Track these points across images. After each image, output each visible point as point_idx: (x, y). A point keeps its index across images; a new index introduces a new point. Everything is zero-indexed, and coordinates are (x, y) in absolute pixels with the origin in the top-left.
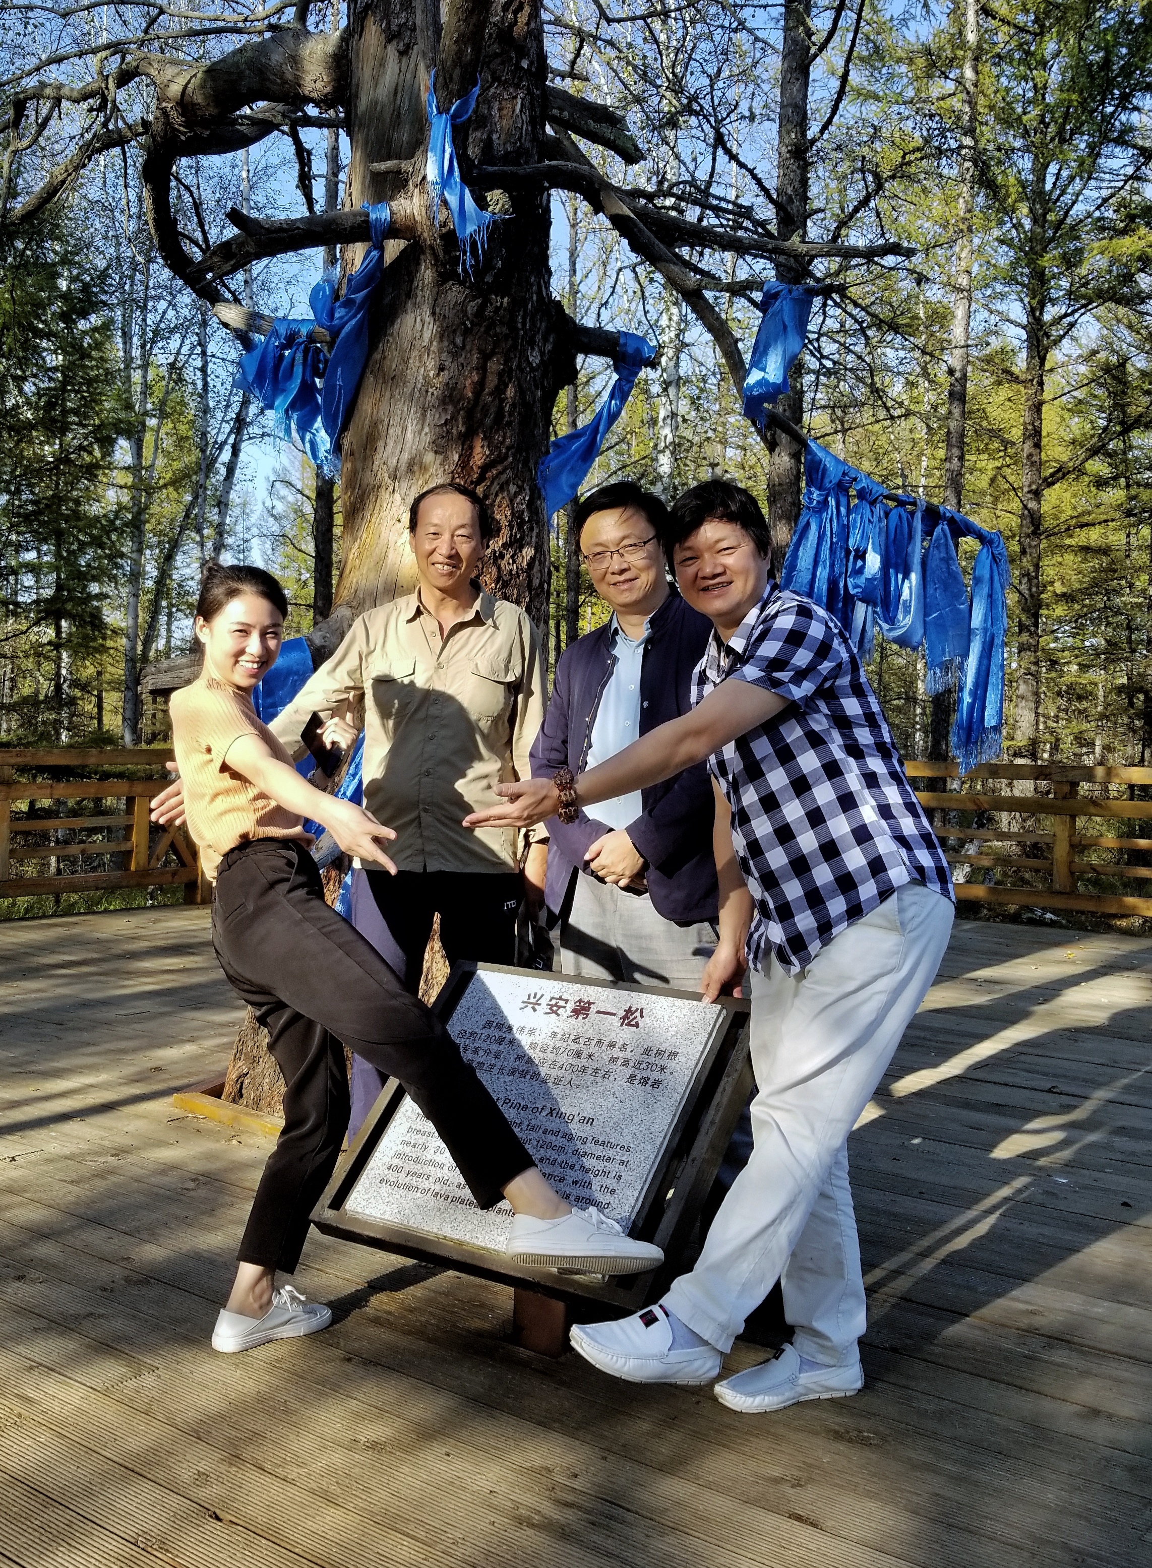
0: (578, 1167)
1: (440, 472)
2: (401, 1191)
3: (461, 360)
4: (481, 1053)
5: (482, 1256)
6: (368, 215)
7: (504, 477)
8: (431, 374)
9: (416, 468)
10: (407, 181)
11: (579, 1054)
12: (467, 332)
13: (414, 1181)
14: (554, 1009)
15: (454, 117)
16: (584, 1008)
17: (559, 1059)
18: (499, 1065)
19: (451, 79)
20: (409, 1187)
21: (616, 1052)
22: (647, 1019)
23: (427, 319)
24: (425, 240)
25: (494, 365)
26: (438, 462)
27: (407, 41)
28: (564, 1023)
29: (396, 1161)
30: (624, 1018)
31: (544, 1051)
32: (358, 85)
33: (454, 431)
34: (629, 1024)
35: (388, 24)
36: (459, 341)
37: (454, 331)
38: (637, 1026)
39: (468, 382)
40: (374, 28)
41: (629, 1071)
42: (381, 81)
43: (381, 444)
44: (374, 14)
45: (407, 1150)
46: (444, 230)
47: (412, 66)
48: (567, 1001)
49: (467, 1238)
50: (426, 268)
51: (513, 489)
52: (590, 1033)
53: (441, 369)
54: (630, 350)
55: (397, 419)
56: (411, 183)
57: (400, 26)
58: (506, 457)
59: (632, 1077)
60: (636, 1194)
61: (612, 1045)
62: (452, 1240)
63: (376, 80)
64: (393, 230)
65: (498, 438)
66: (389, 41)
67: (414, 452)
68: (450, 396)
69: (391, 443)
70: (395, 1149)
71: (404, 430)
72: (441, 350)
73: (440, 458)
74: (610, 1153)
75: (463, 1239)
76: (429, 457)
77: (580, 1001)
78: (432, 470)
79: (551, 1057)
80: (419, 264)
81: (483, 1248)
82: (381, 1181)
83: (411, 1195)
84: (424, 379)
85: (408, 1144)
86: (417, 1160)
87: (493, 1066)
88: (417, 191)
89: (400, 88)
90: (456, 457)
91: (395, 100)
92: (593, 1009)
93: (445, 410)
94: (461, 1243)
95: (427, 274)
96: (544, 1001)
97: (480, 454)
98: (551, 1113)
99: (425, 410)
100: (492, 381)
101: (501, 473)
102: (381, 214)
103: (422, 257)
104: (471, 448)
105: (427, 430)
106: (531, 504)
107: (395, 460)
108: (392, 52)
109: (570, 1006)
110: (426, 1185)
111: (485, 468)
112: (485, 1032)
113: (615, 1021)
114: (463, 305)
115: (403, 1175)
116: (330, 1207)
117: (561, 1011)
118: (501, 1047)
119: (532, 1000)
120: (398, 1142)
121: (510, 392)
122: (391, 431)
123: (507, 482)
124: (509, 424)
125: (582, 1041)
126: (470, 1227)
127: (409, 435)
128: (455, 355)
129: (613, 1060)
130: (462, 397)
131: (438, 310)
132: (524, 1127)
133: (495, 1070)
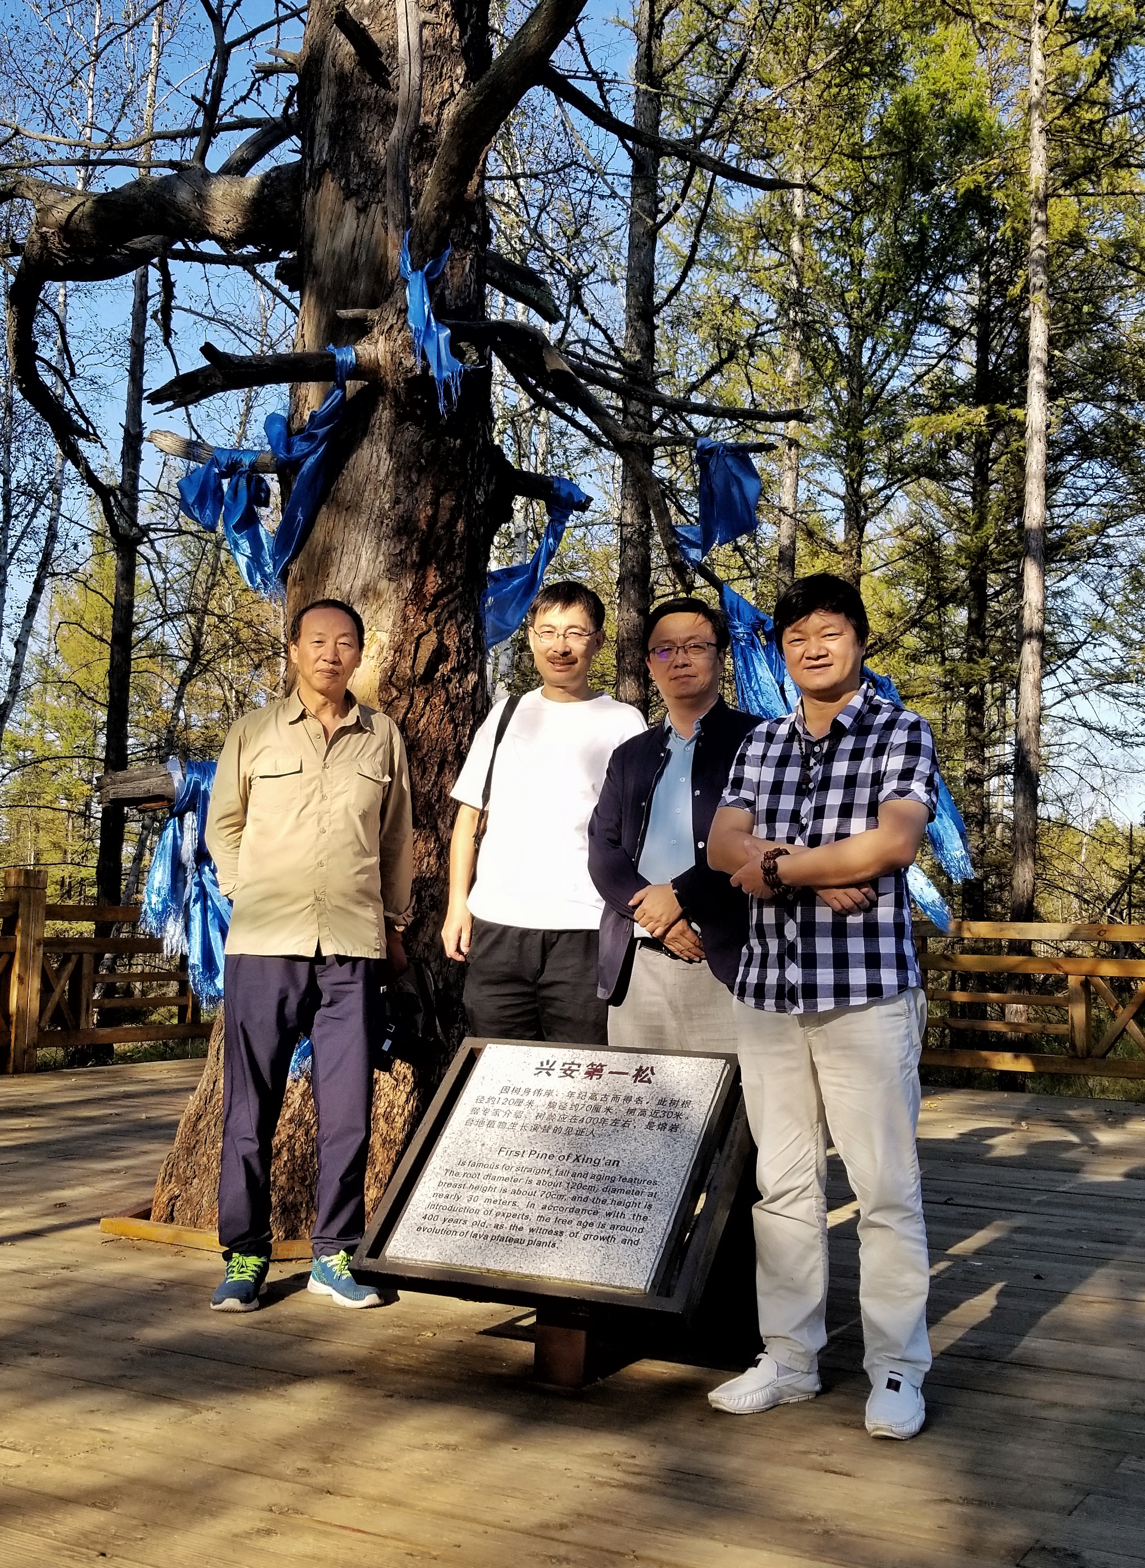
0: (609, 1201)
1: (394, 598)
2: (440, 1235)
3: (416, 494)
4: (501, 1114)
5: (527, 1283)
6: (334, 356)
7: (453, 606)
8: (387, 506)
9: (370, 594)
10: (372, 328)
11: (597, 1109)
12: (421, 471)
13: (452, 1226)
14: (568, 1072)
15: (427, 275)
16: (596, 1070)
17: (578, 1114)
18: (521, 1123)
19: (427, 240)
20: (447, 1232)
21: (632, 1105)
22: (657, 1076)
23: (384, 456)
24: (387, 383)
25: (447, 501)
26: (391, 589)
27: (365, 198)
28: (580, 1083)
29: (430, 1211)
30: (636, 1076)
31: (564, 1109)
32: (313, 236)
33: (408, 560)
34: (641, 1081)
35: (348, 182)
36: (414, 477)
37: (410, 469)
38: (649, 1081)
39: (424, 513)
40: (332, 184)
41: (647, 1120)
42: (339, 234)
43: (333, 570)
44: (333, 172)
45: (441, 1201)
46: (410, 375)
47: (370, 222)
48: (579, 1065)
49: (511, 1269)
50: (385, 408)
51: (460, 617)
52: (606, 1090)
53: (397, 501)
54: (563, 494)
55: (351, 547)
56: (376, 330)
57: (358, 185)
58: (457, 587)
59: (650, 1126)
60: (667, 1218)
61: (628, 1099)
62: (495, 1272)
63: (333, 233)
64: (357, 371)
65: (449, 568)
66: (347, 198)
67: (368, 578)
68: (406, 526)
69: (344, 570)
70: (428, 1201)
71: (358, 558)
72: (396, 485)
73: (394, 585)
74: (639, 1187)
75: (507, 1270)
76: (383, 584)
77: (592, 1064)
78: (386, 596)
79: (572, 1113)
80: (377, 405)
81: (527, 1276)
82: (419, 1229)
83: (450, 1238)
84: (380, 510)
85: (441, 1196)
86: (452, 1209)
87: (514, 1125)
88: (382, 338)
89: (358, 241)
90: (410, 585)
91: (353, 251)
92: (606, 1070)
93: (400, 541)
94: (504, 1274)
95: (384, 415)
96: (557, 1067)
97: (433, 582)
98: (577, 1159)
99: (379, 540)
100: (444, 516)
101: (450, 602)
102: (347, 356)
103: (381, 398)
104: (424, 577)
105: (381, 558)
106: (475, 633)
107: (348, 586)
108: (350, 209)
109: (583, 1069)
110: (464, 1228)
111: (438, 596)
112: (504, 1096)
113: (629, 1079)
114: (418, 445)
115: (439, 1222)
116: (369, 1256)
117: (574, 1074)
118: (521, 1109)
119: (545, 1066)
120: (430, 1194)
121: (460, 527)
122: (345, 559)
123: (456, 611)
124: (459, 556)
125: (599, 1097)
126: (513, 1259)
127: (363, 563)
128: (411, 489)
129: (631, 1111)
130: (416, 529)
131: (394, 447)
132: (553, 1172)
133: (518, 1128)
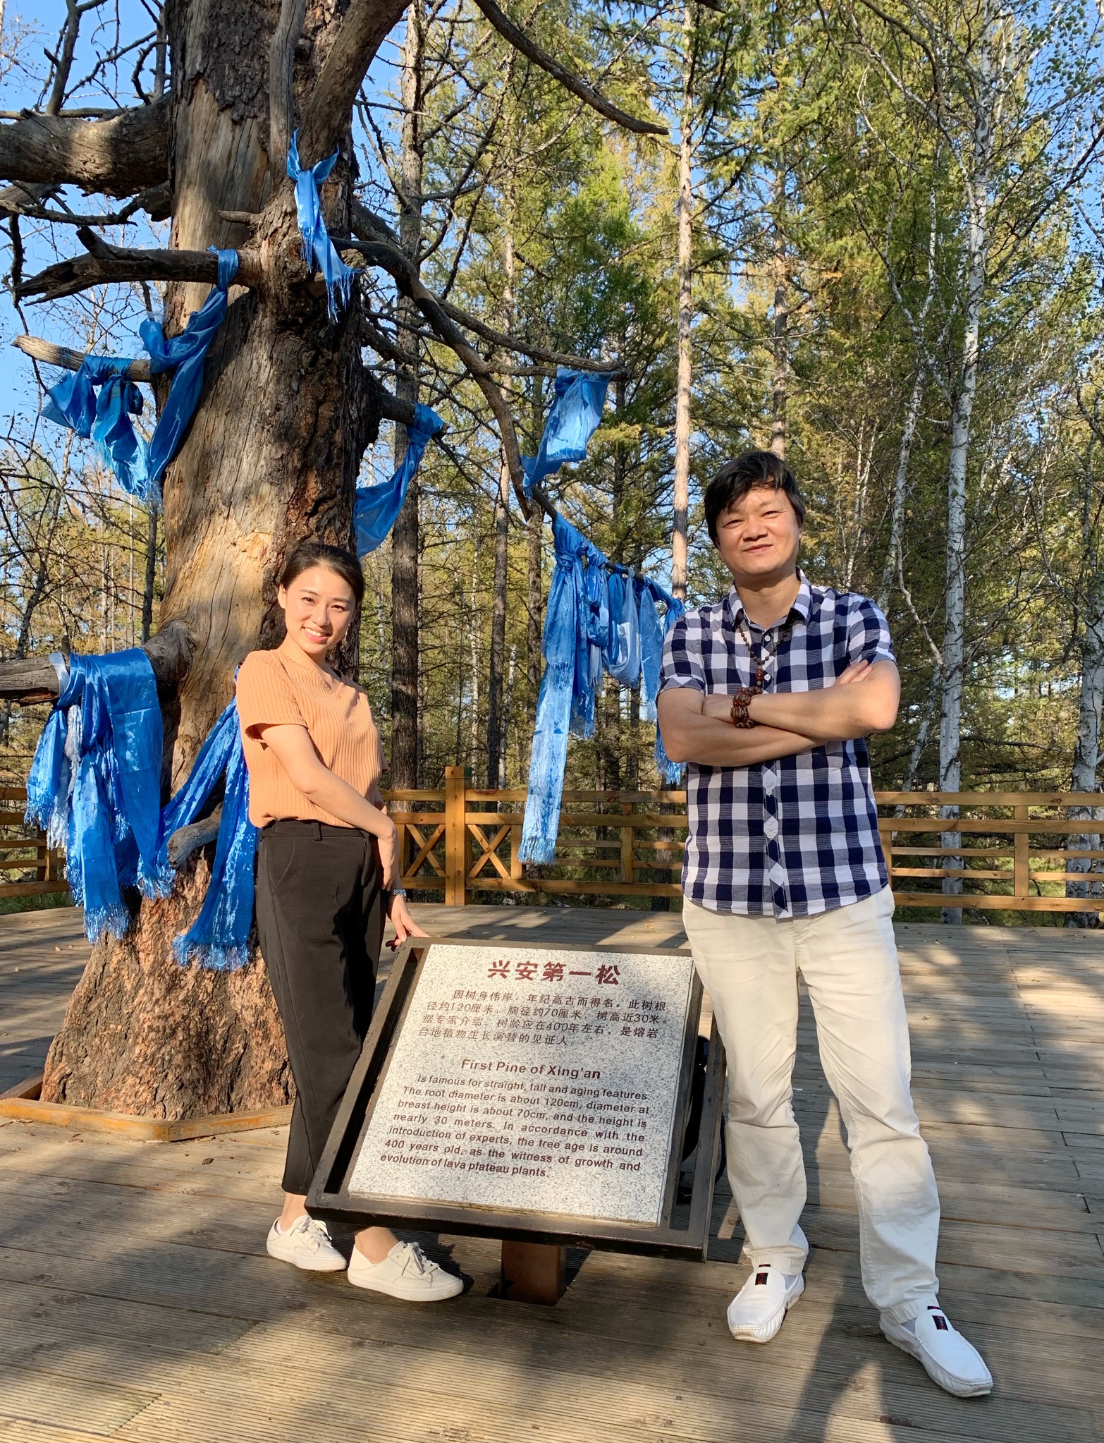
0: (596, 1119)
1: (276, 502)
2: (409, 1165)
3: (296, 403)
4: (458, 1022)
5: (516, 1218)
6: (217, 258)
7: (332, 513)
8: (268, 412)
9: (252, 497)
10: (254, 232)
11: (564, 1013)
12: (301, 378)
13: (421, 1154)
14: (525, 973)
15: (317, 176)
16: (554, 971)
17: (544, 1019)
18: (481, 1031)
20: (417, 1161)
21: (602, 1008)
22: (623, 975)
23: (264, 363)
24: (269, 289)
25: (325, 411)
26: (273, 493)
27: (241, 112)
28: (539, 986)
29: (394, 1137)
30: (600, 976)
31: (527, 1014)
32: (186, 147)
33: (290, 466)
34: (606, 981)
35: (222, 93)
36: (295, 386)
37: (291, 376)
38: (615, 982)
39: (304, 421)
40: (206, 96)
41: (621, 1025)
42: (214, 145)
43: (214, 472)
44: (206, 82)
45: (404, 1124)
46: (295, 280)
47: (245, 135)
48: (536, 966)
49: (498, 1203)
50: (265, 316)
51: (338, 525)
52: (570, 993)
53: (278, 409)
54: (424, 419)
55: (232, 451)
56: (258, 235)
57: (235, 98)
58: (334, 496)
59: (626, 1031)
60: (666, 1138)
61: (596, 1002)
62: (479, 1207)
63: (208, 144)
64: (242, 274)
65: (330, 476)
66: (222, 110)
67: (250, 481)
68: (286, 434)
69: (225, 473)
70: (389, 1125)
71: (240, 461)
72: (277, 393)
73: (275, 489)
74: (627, 1102)
75: (494, 1204)
76: (265, 488)
77: (549, 964)
78: (268, 499)
79: (537, 1018)
80: (255, 312)
81: (516, 1211)
82: (383, 1158)
83: (421, 1168)
84: (261, 415)
85: (403, 1118)
86: (418, 1133)
87: (475, 1033)
88: (265, 243)
89: (233, 155)
90: (292, 490)
91: (228, 164)
92: (566, 970)
93: (281, 446)
94: (490, 1209)
95: (264, 321)
96: (512, 967)
97: (314, 488)
98: (552, 1070)
99: (260, 445)
100: (324, 426)
101: (330, 509)
102: (228, 258)
103: (261, 306)
104: (306, 483)
105: (262, 462)
106: (350, 540)
107: (229, 489)
108: (225, 120)
109: (541, 970)
110: (436, 1156)
111: (318, 503)
112: (458, 1001)
113: (592, 980)
114: (298, 353)
115: (405, 1150)
116: (328, 1190)
117: (532, 975)
118: (479, 1015)
119: (498, 967)
120: (391, 1116)
121: (338, 437)
122: (225, 462)
123: (334, 518)
124: (338, 465)
125: (563, 1000)
126: (499, 1191)
127: (245, 466)
128: (292, 395)
129: (602, 1015)
130: (297, 437)
131: (275, 355)
132: (527, 1086)
133: (479, 1037)
